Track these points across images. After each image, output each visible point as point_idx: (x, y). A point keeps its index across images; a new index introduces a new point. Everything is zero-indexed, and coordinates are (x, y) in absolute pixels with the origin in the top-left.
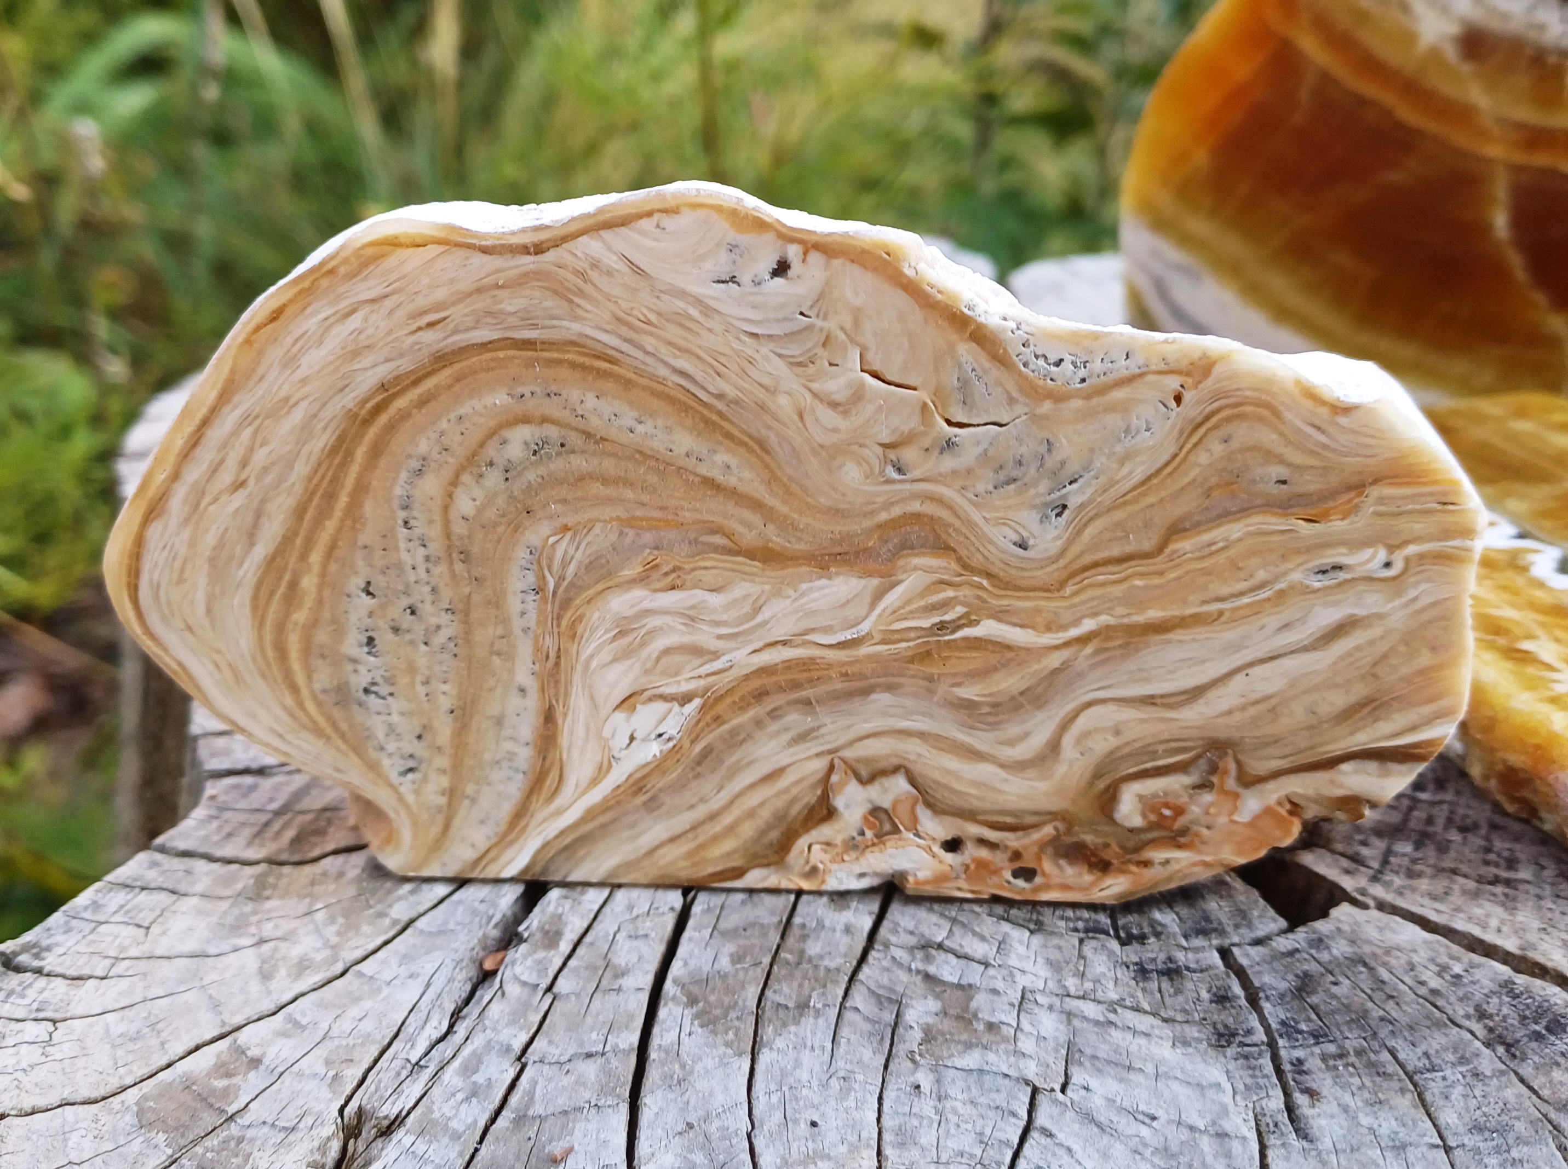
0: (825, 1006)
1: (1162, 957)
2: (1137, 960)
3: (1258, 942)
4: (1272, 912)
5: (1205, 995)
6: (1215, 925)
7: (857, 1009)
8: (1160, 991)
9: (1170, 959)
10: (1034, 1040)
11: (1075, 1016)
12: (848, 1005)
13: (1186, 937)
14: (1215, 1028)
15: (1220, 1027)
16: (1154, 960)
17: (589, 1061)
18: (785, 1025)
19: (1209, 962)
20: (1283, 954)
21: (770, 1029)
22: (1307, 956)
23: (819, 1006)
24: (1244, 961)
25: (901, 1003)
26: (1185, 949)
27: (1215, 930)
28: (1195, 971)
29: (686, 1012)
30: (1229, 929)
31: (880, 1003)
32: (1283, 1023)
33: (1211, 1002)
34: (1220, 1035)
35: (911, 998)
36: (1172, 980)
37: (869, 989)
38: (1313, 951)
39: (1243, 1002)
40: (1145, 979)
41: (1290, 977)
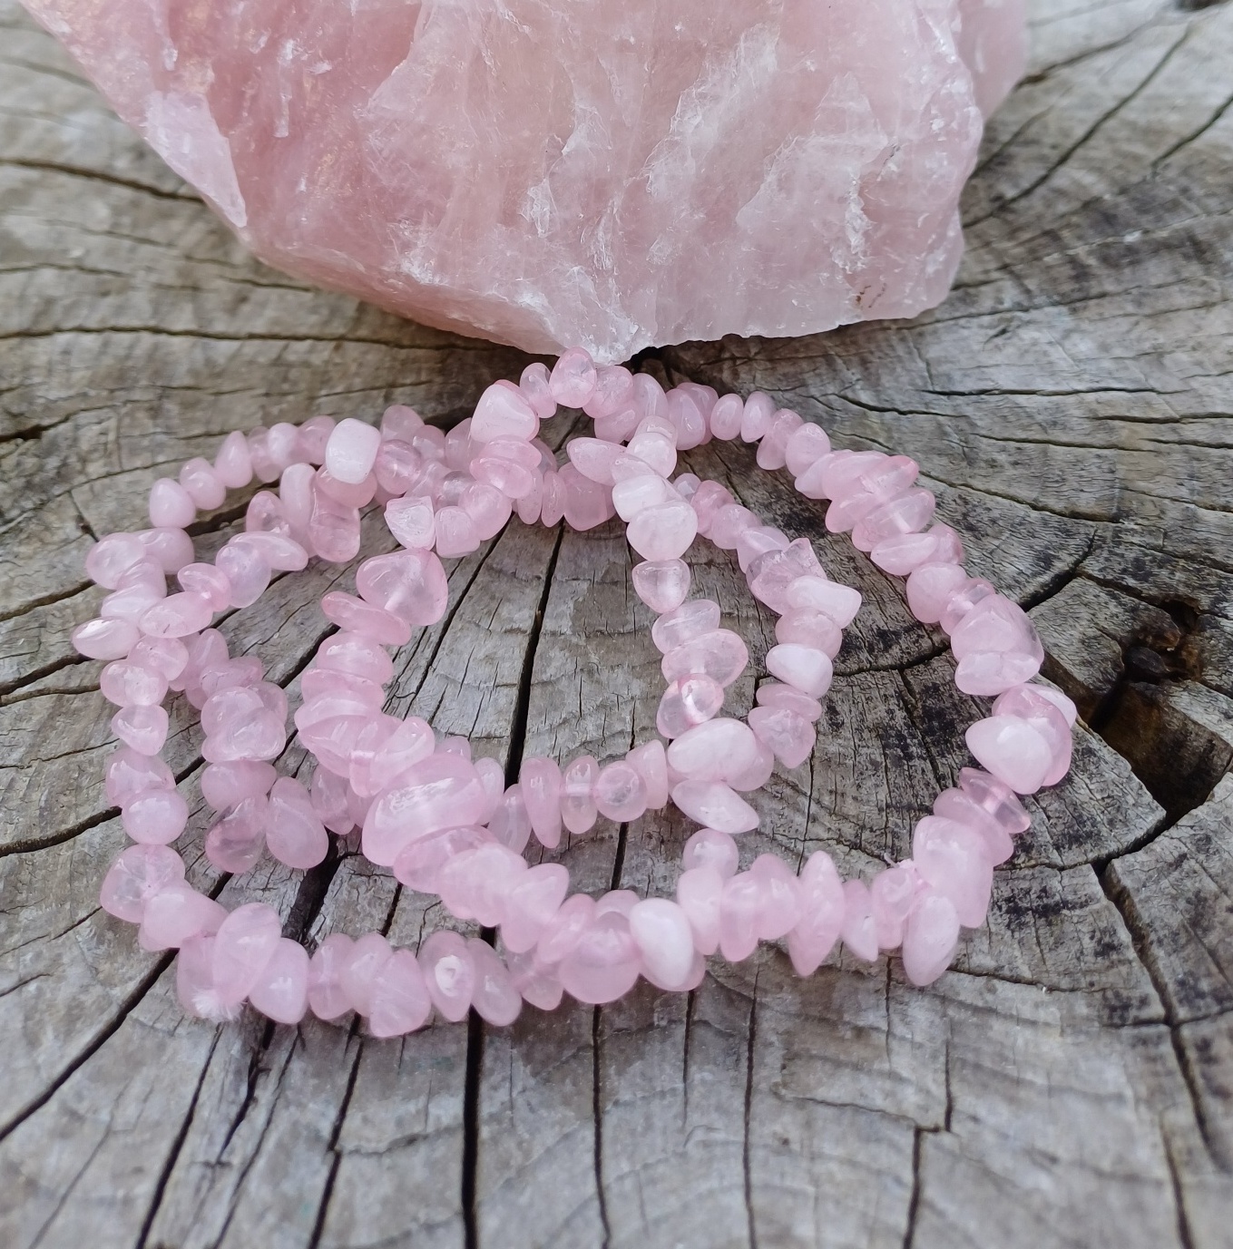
0: (671, 1022)
1: (1036, 887)
2: (1007, 894)
3: (1138, 846)
4: (1148, 797)
5: (1089, 945)
6: (1088, 828)
7: (706, 1023)
8: (1039, 944)
9: (1044, 890)
10: (908, 1046)
11: (952, 1001)
12: (696, 1018)
13: (1058, 847)
14: (1105, 998)
15: (1109, 994)
16: (1028, 892)
17: (411, 1149)
18: (629, 1062)
19: (1088, 891)
20: (1171, 865)
21: (612, 1070)
22: (1197, 867)
23: (664, 1023)
24: (1127, 882)
25: (755, 1000)
26: (1062, 869)
27: (1089, 835)
28: (1074, 908)
29: (515, 1051)
30: (1105, 831)
31: (730, 1002)
32: (1182, 983)
33: (1097, 954)
34: (1113, 1009)
35: (766, 992)
36: (1050, 924)
37: (717, 982)
38: (1202, 857)
39: (1131, 954)
40: (1021, 925)
41: (1182, 904)
